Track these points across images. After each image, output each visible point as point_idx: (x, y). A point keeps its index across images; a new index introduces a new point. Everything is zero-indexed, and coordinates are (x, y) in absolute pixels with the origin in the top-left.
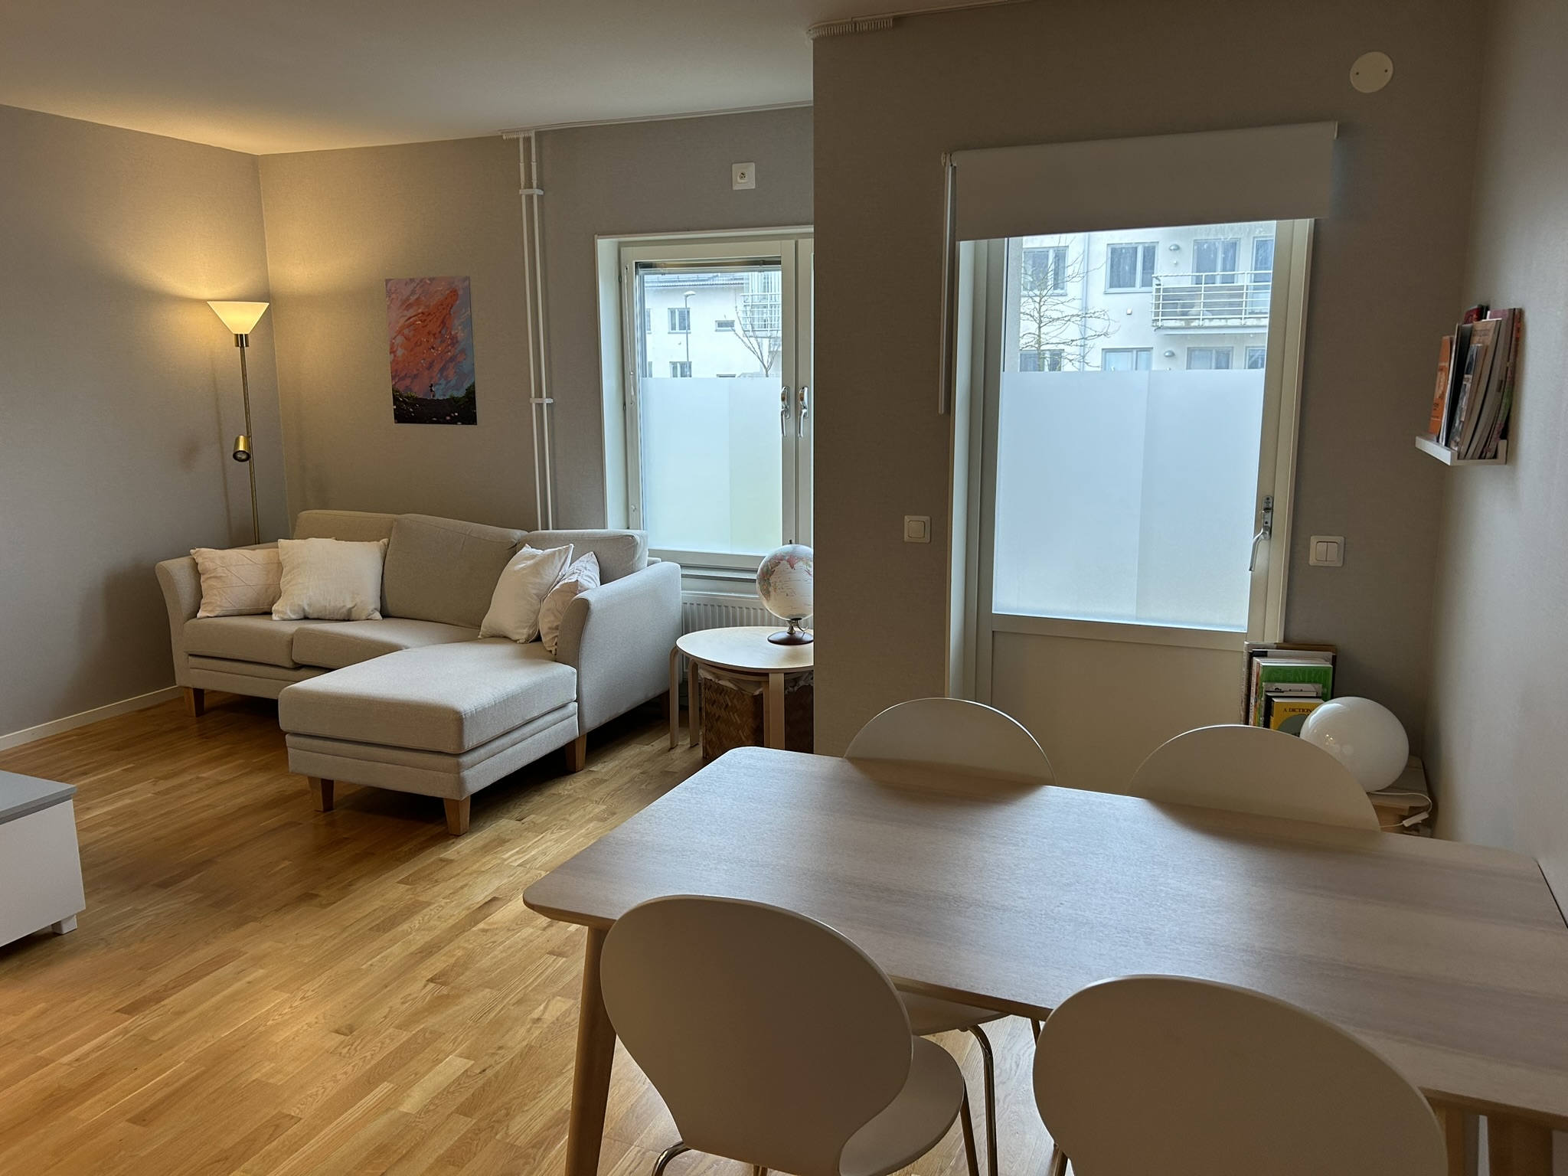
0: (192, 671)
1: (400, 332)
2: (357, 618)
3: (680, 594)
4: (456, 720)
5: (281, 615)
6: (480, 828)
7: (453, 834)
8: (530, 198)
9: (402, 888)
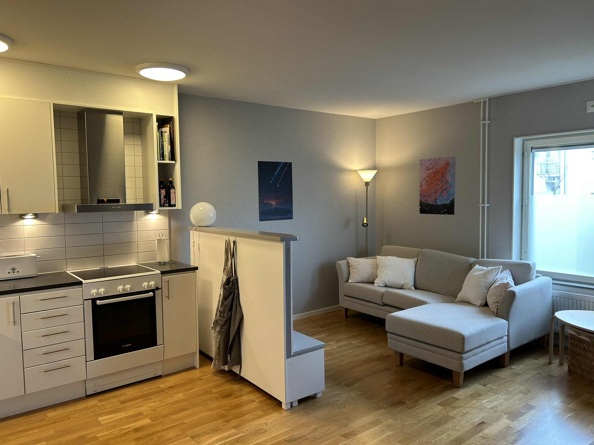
0: (345, 301)
1: (424, 179)
2: (405, 288)
3: (551, 292)
4: (462, 339)
5: (378, 284)
6: (467, 386)
7: (457, 386)
8: (484, 125)
9: (440, 408)
